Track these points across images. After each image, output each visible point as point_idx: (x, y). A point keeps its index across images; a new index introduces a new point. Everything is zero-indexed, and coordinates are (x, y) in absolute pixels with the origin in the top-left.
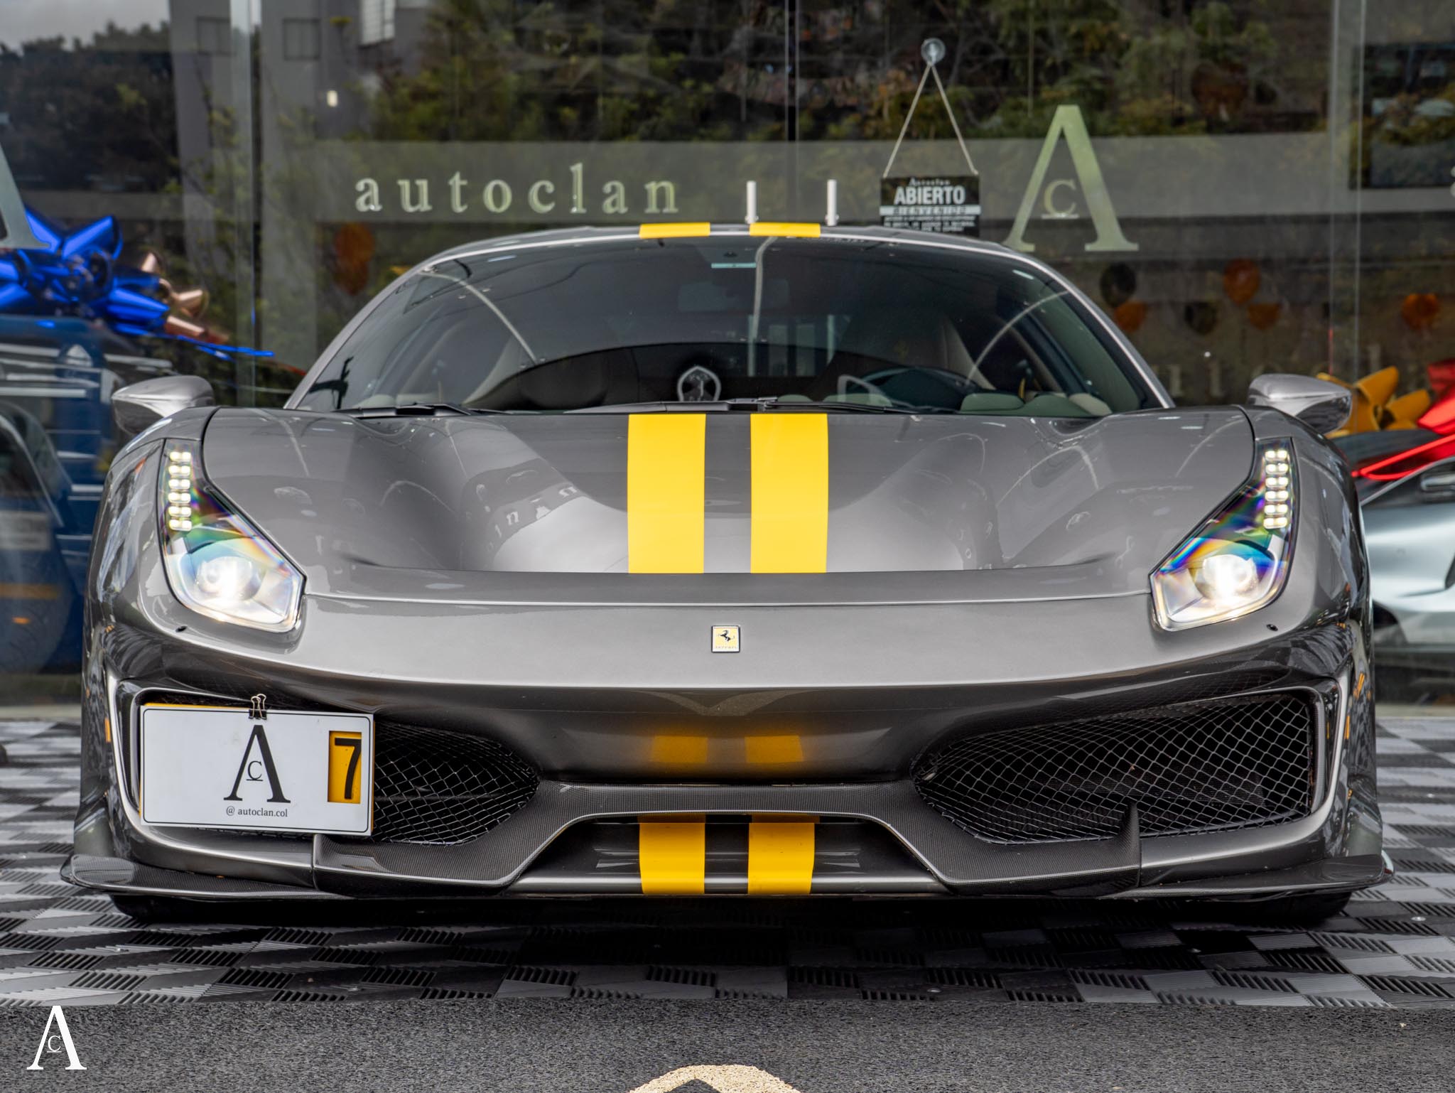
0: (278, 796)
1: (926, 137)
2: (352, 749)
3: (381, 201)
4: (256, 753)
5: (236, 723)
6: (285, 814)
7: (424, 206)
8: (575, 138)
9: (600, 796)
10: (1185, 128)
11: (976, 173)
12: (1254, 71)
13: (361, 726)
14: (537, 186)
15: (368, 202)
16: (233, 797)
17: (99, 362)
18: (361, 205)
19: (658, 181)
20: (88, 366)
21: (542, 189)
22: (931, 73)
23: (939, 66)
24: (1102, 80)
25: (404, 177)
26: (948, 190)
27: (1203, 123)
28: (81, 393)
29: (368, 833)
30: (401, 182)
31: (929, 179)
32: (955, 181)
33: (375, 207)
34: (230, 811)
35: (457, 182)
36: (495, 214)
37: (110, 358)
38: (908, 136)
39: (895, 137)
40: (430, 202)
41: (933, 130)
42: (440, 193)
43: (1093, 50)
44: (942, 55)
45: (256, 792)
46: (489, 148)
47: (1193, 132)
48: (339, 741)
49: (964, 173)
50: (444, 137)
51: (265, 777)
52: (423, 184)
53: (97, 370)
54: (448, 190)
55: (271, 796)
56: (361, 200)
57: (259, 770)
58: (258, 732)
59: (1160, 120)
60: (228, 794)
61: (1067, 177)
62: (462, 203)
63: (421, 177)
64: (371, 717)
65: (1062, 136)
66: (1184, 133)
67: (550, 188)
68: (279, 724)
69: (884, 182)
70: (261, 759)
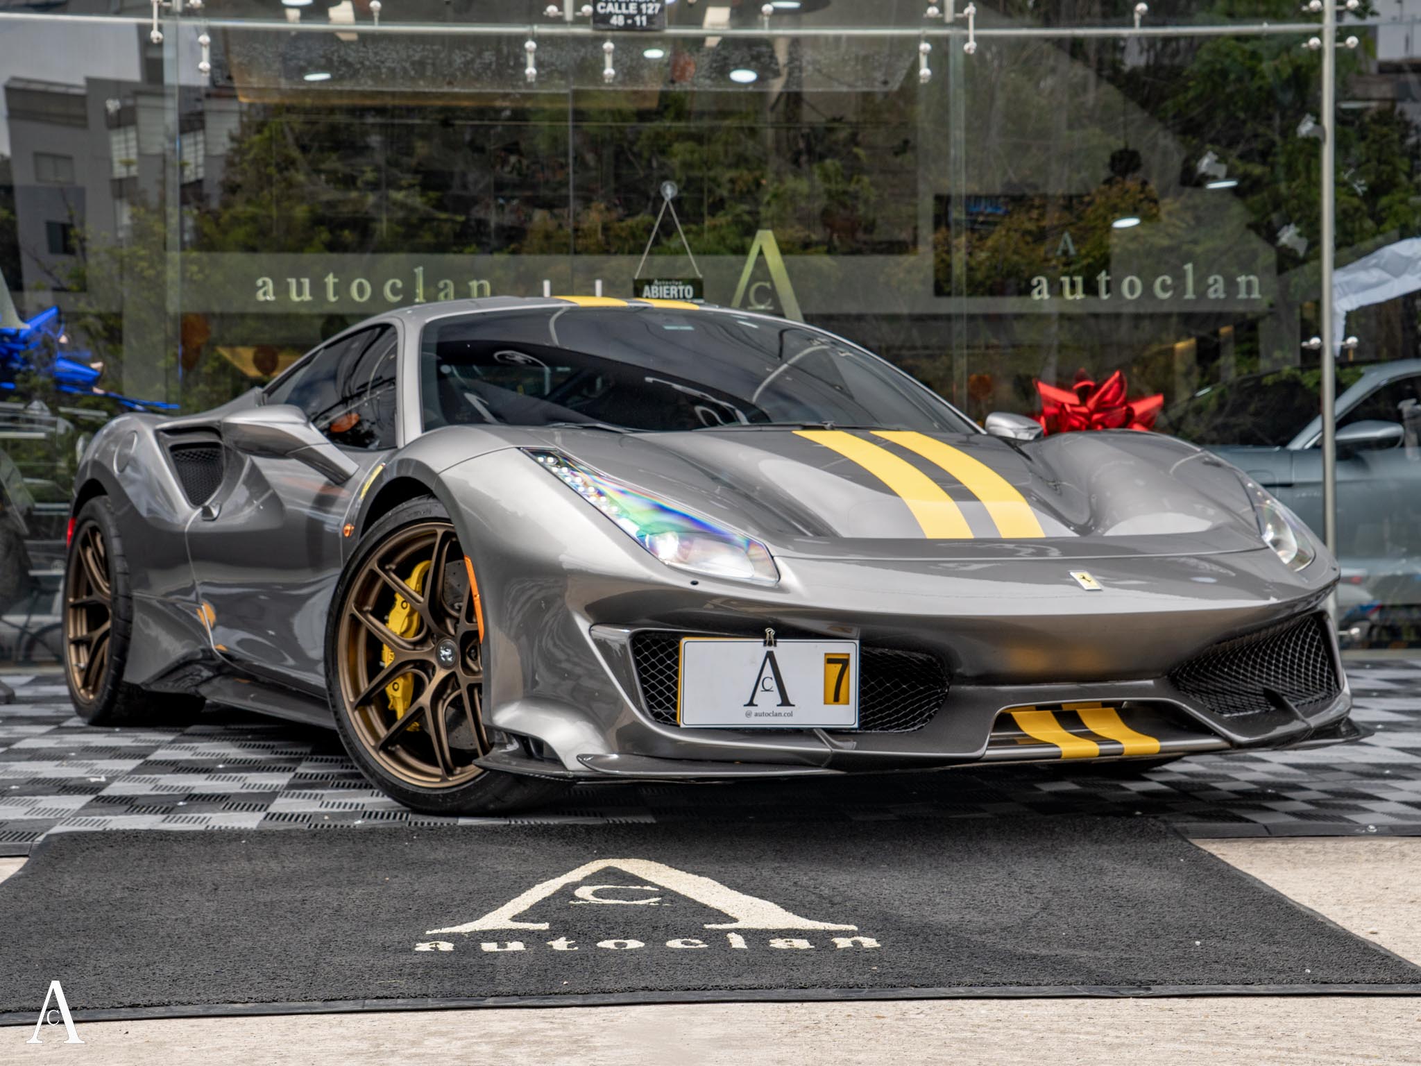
0: (785, 702)
1: (623, 253)
2: (840, 666)
3: (275, 294)
4: (768, 671)
5: (753, 649)
6: (791, 715)
7: (307, 297)
8: (354, 251)
9: (1007, 693)
10: (813, 250)
11: (700, 276)
12: (862, 210)
13: (850, 649)
14: (390, 282)
15: (265, 294)
16: (751, 704)
17: (55, 412)
18: (260, 296)
19: (478, 279)
20: (47, 415)
21: (394, 285)
22: (668, 206)
23: (673, 200)
24: (749, 213)
25: (291, 276)
26: (681, 288)
27: (825, 248)
28: (41, 435)
29: (856, 726)
30: (289, 280)
31: (669, 280)
32: (686, 282)
33: (271, 297)
34: (748, 715)
35: (330, 280)
36: (359, 304)
37: (62, 409)
38: (650, 253)
39: (642, 253)
40: (311, 294)
41: (627, 248)
42: (318, 288)
43: (741, 192)
44: (675, 193)
45: (768, 700)
46: (289, 257)
47: (817, 252)
48: (830, 661)
49: (692, 276)
50: (253, 249)
51: (775, 688)
52: (306, 282)
53: (54, 419)
54: (324, 286)
55: (780, 702)
56: (260, 293)
57: (771, 683)
58: (770, 656)
59: (794, 244)
60: (747, 701)
61: (765, 281)
62: (335, 295)
63: (305, 277)
64: (857, 642)
65: (761, 253)
66: (811, 254)
67: (399, 284)
68: (786, 650)
69: (635, 282)
70: (772, 675)
